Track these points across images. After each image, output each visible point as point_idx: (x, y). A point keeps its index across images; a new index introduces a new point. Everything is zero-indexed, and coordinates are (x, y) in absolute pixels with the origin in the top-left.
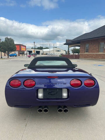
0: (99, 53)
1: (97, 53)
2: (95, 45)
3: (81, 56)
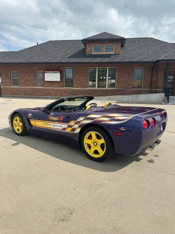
0: (37, 88)
1: (34, 86)
2: (28, 75)
3: (5, 92)
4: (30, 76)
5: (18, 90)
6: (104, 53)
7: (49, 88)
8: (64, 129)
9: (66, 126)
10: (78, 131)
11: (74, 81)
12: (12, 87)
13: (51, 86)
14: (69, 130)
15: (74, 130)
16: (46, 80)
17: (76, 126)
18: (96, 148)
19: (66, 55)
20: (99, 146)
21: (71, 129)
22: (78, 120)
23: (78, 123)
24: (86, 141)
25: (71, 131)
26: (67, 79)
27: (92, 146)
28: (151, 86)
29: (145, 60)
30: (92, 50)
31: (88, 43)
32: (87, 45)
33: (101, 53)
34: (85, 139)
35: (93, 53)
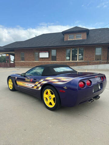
0: (35, 62)
1: (33, 61)
2: (30, 54)
3: (17, 65)
4: (31, 55)
5: (24, 63)
6: (76, 39)
7: (42, 62)
8: (33, 87)
9: (34, 85)
10: (40, 88)
11: (57, 57)
12: (21, 61)
13: (43, 61)
14: (35, 88)
15: (38, 88)
16: (40, 57)
17: (39, 85)
18: (50, 101)
19: (52, 42)
20: (52, 99)
21: (36, 87)
22: (40, 81)
23: (40, 83)
24: (45, 96)
25: (37, 88)
26: (53, 56)
27: (48, 99)
28: (108, 59)
29: (102, 43)
30: (68, 38)
31: (65, 34)
32: (65, 35)
33: (74, 39)
34: (44, 94)
35: (69, 40)
